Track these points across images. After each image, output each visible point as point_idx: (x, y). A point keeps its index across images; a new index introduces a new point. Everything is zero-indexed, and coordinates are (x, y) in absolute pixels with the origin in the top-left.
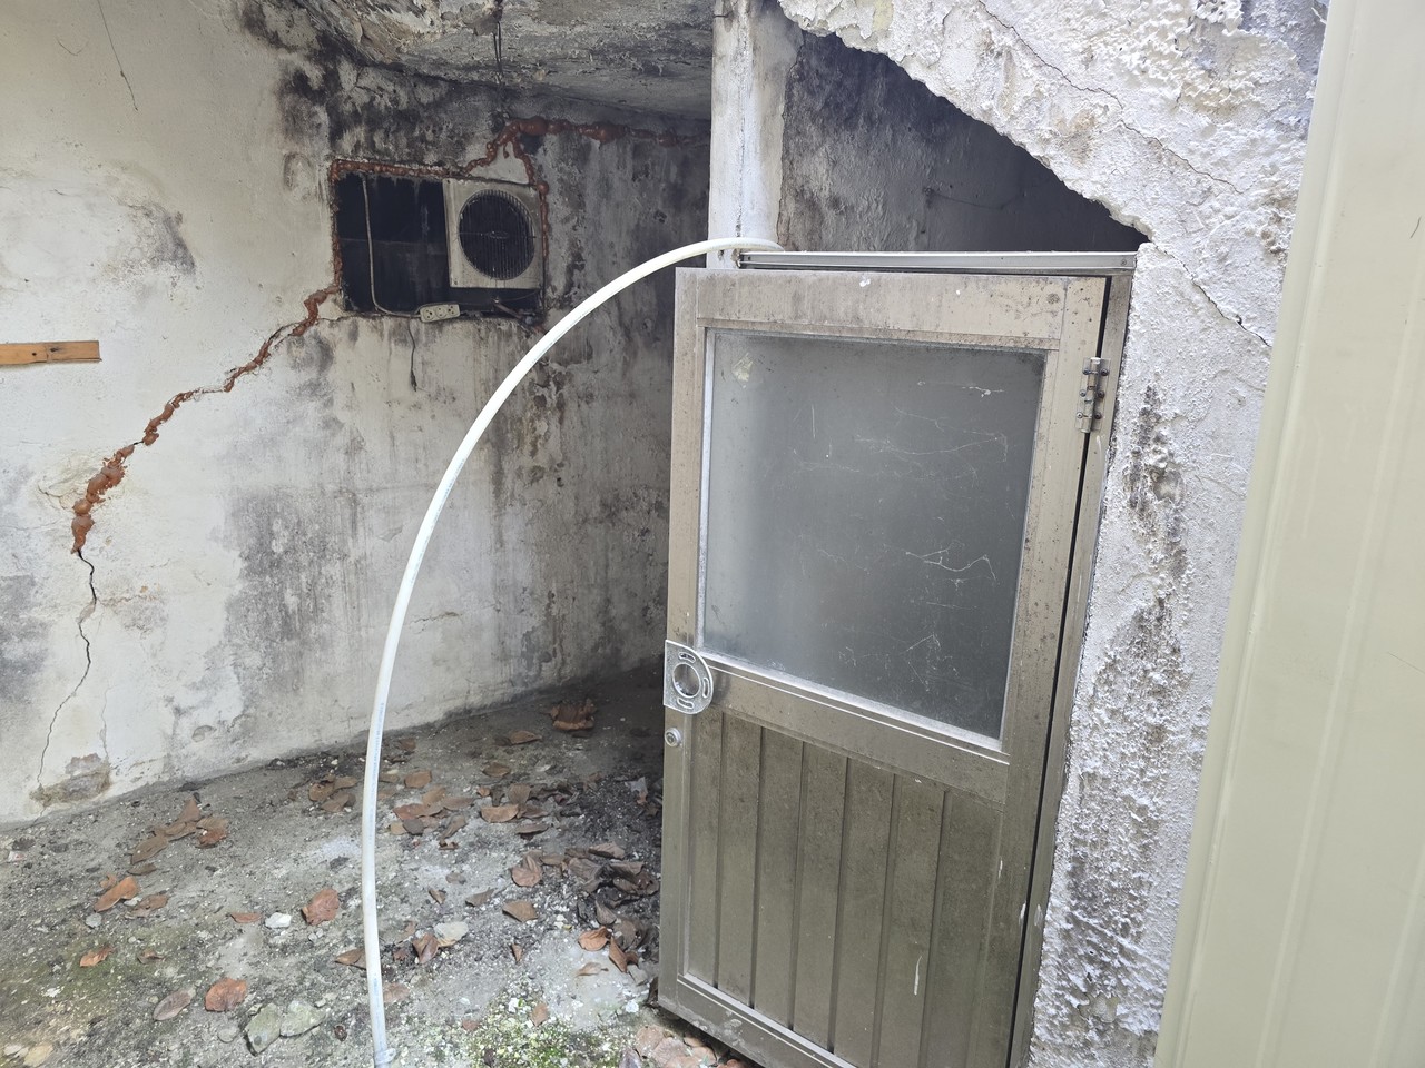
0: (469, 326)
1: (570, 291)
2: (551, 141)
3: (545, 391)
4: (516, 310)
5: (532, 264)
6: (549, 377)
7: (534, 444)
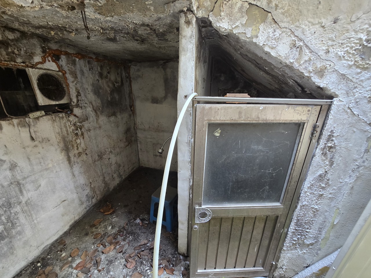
0: (49, 117)
1: (78, 102)
2: (63, 57)
3: (77, 131)
4: (63, 110)
5: (66, 96)
6: (77, 127)
7: (77, 147)
